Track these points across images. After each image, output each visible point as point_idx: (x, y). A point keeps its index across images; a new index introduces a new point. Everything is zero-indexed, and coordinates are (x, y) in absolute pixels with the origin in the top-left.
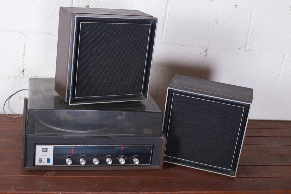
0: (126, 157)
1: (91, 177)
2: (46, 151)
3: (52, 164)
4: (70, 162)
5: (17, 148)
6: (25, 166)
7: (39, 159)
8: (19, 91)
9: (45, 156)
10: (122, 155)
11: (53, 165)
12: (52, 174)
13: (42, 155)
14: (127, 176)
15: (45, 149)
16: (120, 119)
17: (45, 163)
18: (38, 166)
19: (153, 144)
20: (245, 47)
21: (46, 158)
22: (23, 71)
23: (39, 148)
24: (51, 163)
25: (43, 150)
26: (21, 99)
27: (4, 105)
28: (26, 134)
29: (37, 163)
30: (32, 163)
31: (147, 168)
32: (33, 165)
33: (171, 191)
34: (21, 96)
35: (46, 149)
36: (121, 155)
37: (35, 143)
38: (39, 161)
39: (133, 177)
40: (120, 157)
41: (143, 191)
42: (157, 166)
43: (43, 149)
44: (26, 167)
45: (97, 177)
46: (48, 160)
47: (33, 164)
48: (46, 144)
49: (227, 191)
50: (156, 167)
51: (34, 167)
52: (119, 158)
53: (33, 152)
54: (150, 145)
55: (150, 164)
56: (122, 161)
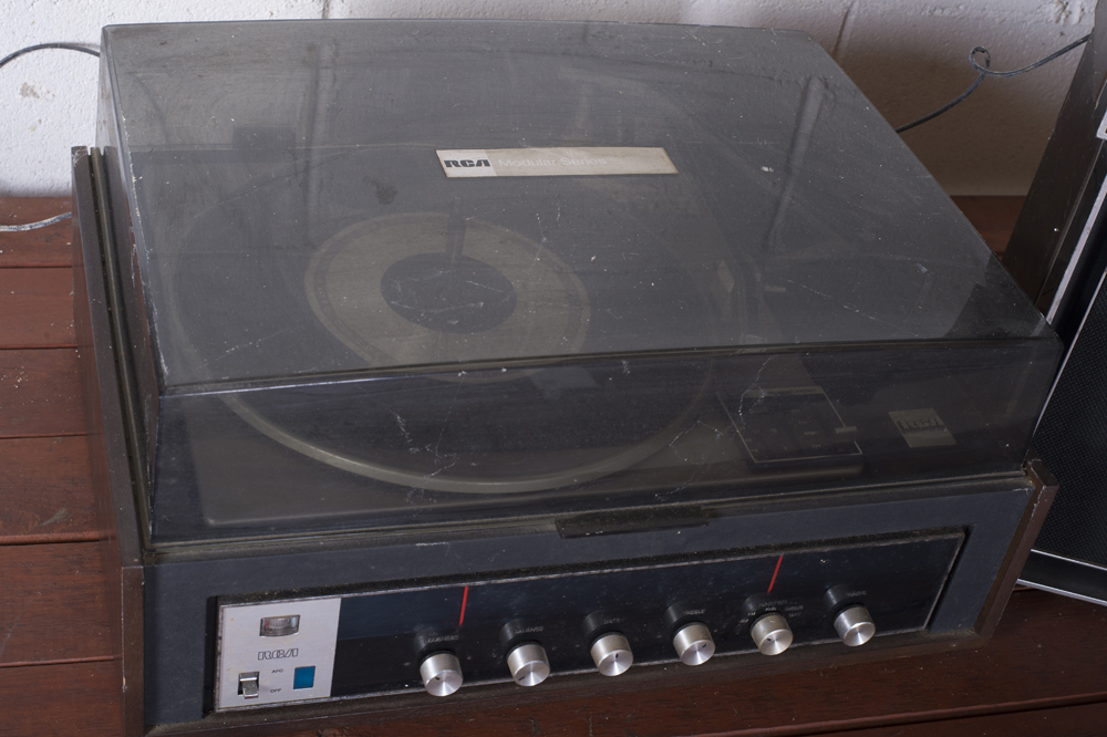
2: (290, 630)
3: (329, 695)
4: (449, 676)
6: (149, 725)
7: (242, 674)
8: (15, 55)
10: (770, 600)
11: (333, 694)
15: (281, 622)
17: (278, 689)
18: (232, 713)
21: (289, 667)
23: (239, 623)
24: (322, 688)
25: (266, 629)
26: (32, 98)
28: (148, 544)
29: (229, 700)
32: (201, 713)
37: (214, 594)
38: (241, 684)
40: (761, 614)
43: (269, 620)
44: (157, 728)
46: (304, 677)
47: (201, 707)
48: (287, 595)
51: (209, 720)
52: (754, 620)
53: (201, 643)
54: (953, 530)
55: (924, 628)
56: (775, 641)
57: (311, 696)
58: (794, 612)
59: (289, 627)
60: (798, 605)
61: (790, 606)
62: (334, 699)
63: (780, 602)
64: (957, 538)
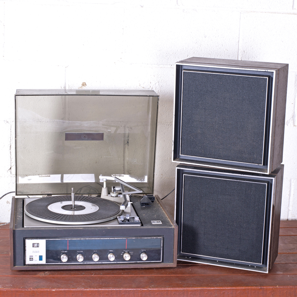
0: (131, 252)
1: (91, 276)
2: (38, 247)
3: (45, 263)
4: (65, 258)
5: (5, 253)
6: (14, 265)
7: (30, 256)
9: (36, 252)
11: (46, 263)
12: (45, 274)
13: (33, 252)
14: (134, 275)
15: (36, 244)
17: (36, 261)
18: (28, 265)
19: (163, 236)
20: (292, 121)
21: (38, 255)
22: (11, 168)
23: (29, 243)
26: (9, 204)
29: (28, 262)
30: (22, 261)
31: (158, 266)
33: (184, 287)
34: (8, 201)
35: (38, 244)
36: (125, 249)
37: (25, 237)
38: (30, 258)
39: (140, 275)
40: (125, 253)
41: (150, 288)
43: (34, 244)
44: (16, 267)
45: (98, 276)
46: (41, 258)
47: (23, 263)
48: (37, 238)
49: (255, 286)
50: (169, 264)
51: (25, 266)
52: (123, 254)
54: (160, 236)
55: (161, 261)
56: (127, 257)
57: (42, 263)
63: (128, 250)
64: (161, 238)
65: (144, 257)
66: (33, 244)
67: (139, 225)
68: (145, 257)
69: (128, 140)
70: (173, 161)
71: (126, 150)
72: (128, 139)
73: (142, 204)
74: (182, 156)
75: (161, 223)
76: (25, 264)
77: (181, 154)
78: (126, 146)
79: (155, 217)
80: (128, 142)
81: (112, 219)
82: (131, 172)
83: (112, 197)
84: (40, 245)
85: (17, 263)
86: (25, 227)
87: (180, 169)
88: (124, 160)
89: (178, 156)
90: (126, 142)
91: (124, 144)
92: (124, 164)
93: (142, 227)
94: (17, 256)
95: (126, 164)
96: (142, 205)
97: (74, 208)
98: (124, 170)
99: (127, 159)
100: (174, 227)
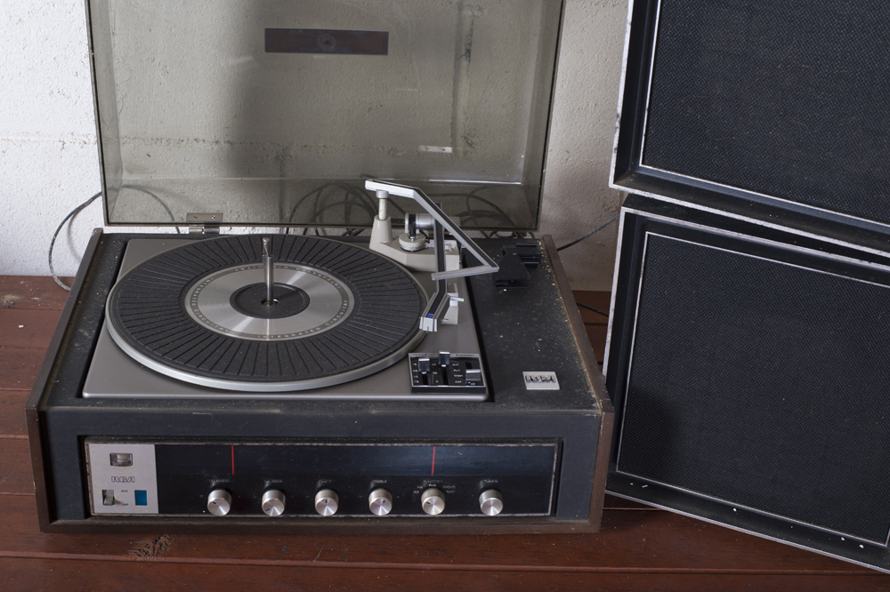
0: (448, 487)
1: (308, 563)
3: (157, 512)
4: (223, 505)
6: (53, 518)
7: (105, 491)
9: (125, 480)
10: (432, 478)
11: (160, 512)
12: (157, 546)
13: (115, 479)
14: (453, 563)
15: (122, 457)
16: (431, 330)
17: (129, 508)
18: (101, 517)
19: (559, 438)
21: (132, 488)
23: (98, 453)
24: (152, 507)
25: (114, 460)
27: (53, 244)
29: (99, 507)
30: (80, 505)
31: (536, 529)
32: (83, 515)
35: (128, 455)
36: (428, 477)
37: (81, 433)
38: (105, 498)
40: (427, 488)
42: (577, 521)
43: (115, 455)
44: (59, 522)
45: (333, 563)
46: (140, 497)
47: (82, 510)
48: (123, 439)
50: (573, 524)
51: (89, 521)
52: (422, 492)
53: (77, 466)
54: (549, 440)
55: (549, 514)
56: (433, 505)
57: (147, 512)
58: (450, 490)
59: (127, 462)
60: (451, 485)
61: (446, 485)
62: (161, 515)
63: (438, 481)
64: (553, 447)
65: (491, 506)
66: (113, 458)
67: (480, 397)
68: (494, 505)
69: (470, 45)
70: (611, 185)
71: (463, 72)
72: (469, 42)
73: (498, 284)
74: (645, 168)
75: (555, 386)
76: (87, 514)
77: (643, 163)
78: (464, 63)
79: (536, 349)
80: (469, 51)
81: (390, 364)
82: (474, 140)
83: (404, 252)
84: (135, 460)
85: (62, 510)
86: (86, 395)
87: (634, 216)
88: (455, 105)
89: (631, 163)
90: (463, 52)
91: (458, 58)
92: (454, 118)
93: (491, 410)
94: (61, 491)
95: (461, 117)
96: (497, 286)
97: (272, 297)
98: (453, 135)
99: (463, 101)
100: (599, 412)
